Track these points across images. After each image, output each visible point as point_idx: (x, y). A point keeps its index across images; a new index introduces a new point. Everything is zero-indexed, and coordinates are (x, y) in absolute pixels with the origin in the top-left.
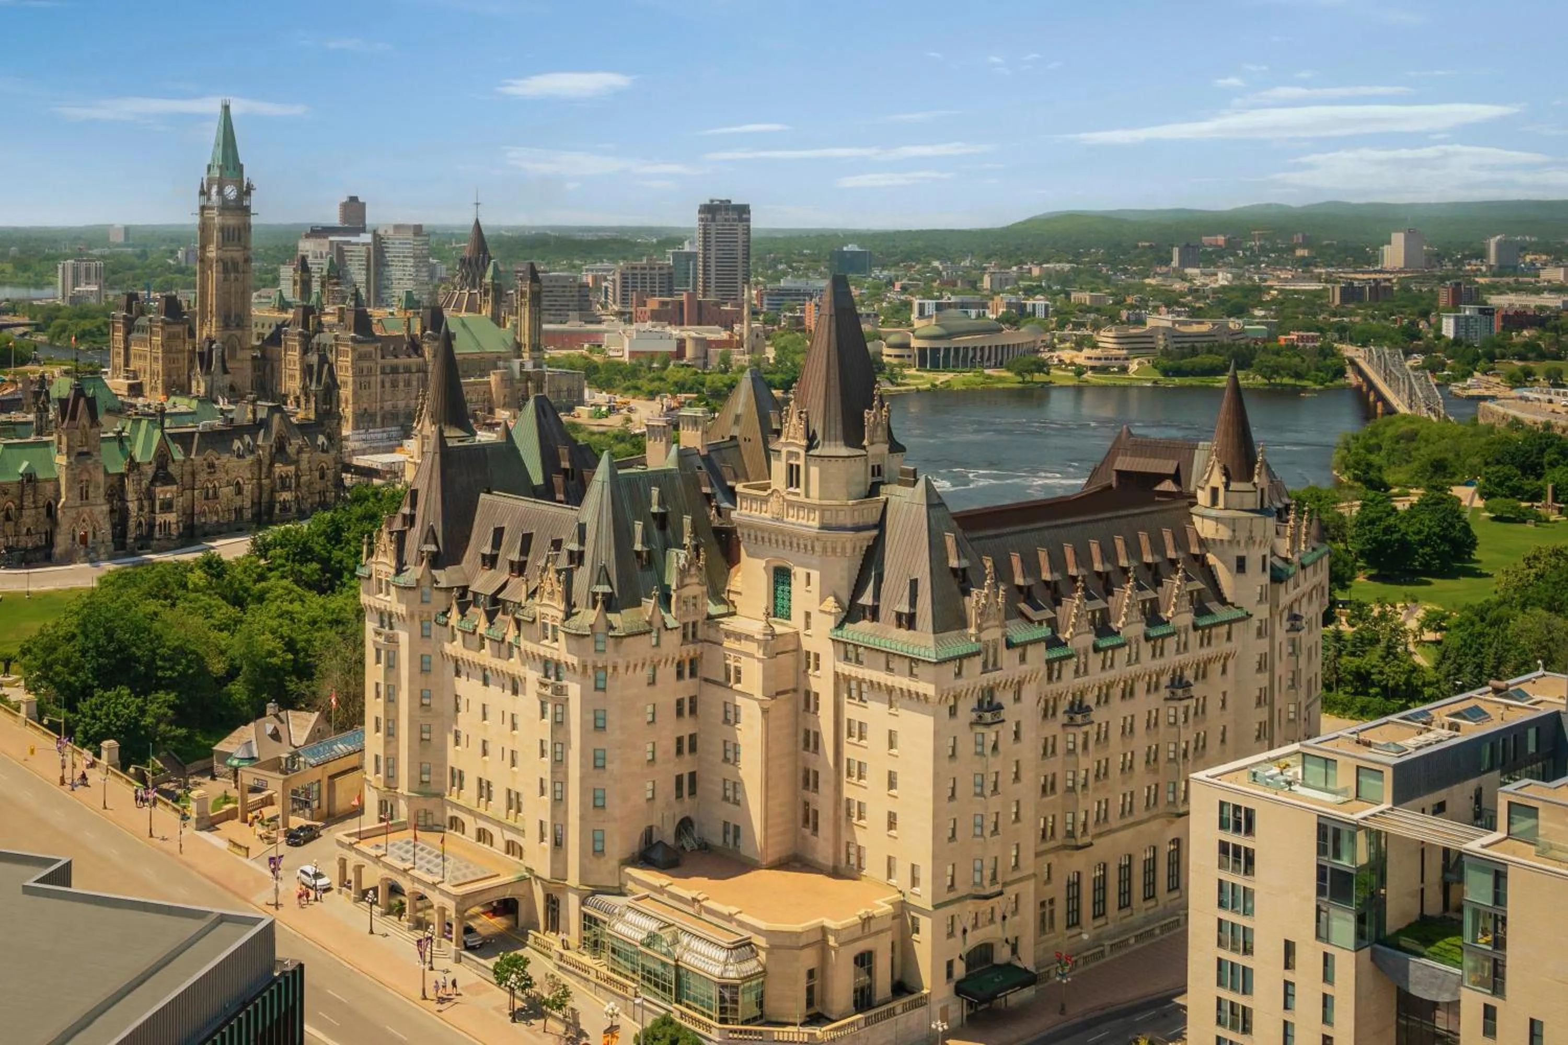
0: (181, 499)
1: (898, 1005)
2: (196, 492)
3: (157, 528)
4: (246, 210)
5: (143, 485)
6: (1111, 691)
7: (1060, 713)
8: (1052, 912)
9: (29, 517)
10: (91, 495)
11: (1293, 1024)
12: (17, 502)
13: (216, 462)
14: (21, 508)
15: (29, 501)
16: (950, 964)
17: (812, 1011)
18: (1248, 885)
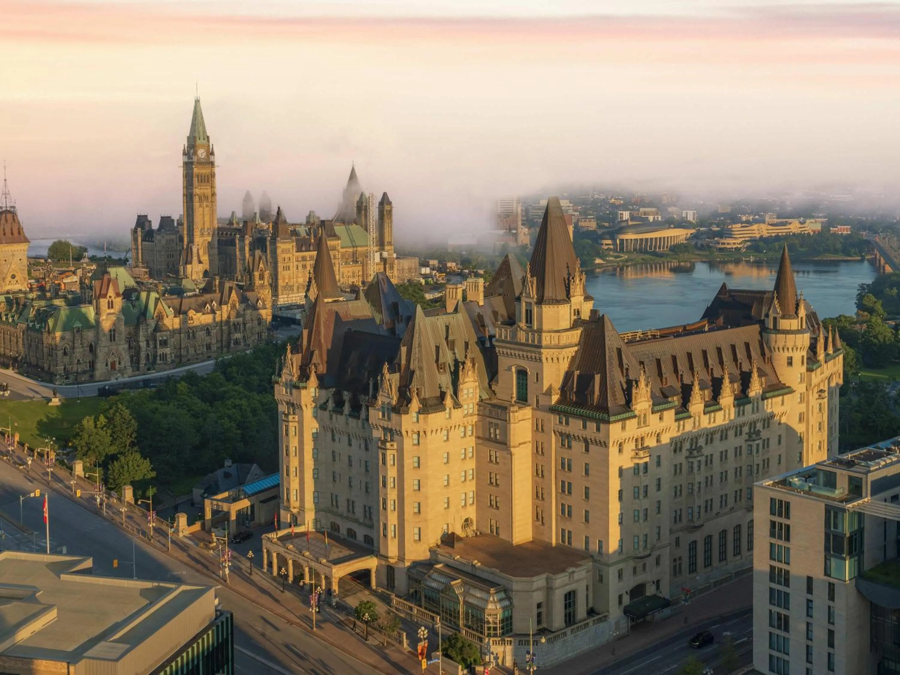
0: (173, 339)
1: (590, 621)
2: (182, 335)
3: (158, 358)
4: (212, 164)
5: (149, 332)
6: (714, 436)
7: (684, 450)
8: (680, 564)
9: (79, 353)
10: (116, 338)
11: (812, 624)
12: (71, 344)
13: (194, 317)
14: (73, 348)
15: (78, 344)
16: (620, 597)
17: (540, 627)
18: (787, 546)
